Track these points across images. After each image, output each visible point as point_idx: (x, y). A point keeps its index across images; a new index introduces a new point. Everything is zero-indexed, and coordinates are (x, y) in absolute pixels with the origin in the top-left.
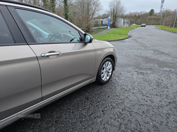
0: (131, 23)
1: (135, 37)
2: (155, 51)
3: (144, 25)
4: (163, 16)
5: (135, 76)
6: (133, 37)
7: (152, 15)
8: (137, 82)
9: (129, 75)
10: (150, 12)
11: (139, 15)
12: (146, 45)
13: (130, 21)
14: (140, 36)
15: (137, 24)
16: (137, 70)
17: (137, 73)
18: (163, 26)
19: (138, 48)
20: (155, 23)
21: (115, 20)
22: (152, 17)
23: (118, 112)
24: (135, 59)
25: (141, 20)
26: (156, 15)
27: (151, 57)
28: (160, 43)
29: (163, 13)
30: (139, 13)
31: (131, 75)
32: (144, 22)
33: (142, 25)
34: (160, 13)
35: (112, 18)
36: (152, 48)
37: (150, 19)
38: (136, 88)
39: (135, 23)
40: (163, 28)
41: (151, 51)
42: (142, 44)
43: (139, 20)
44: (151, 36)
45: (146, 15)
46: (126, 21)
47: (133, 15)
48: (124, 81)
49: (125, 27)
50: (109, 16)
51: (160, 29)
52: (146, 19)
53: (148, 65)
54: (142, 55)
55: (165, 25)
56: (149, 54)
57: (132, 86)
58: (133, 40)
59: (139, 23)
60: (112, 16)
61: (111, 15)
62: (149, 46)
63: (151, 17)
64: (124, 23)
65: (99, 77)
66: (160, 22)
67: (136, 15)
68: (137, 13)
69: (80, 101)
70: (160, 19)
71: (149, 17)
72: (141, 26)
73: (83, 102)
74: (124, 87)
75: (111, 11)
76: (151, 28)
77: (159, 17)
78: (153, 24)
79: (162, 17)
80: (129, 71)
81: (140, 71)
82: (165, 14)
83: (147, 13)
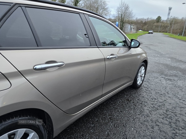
0: (138, 29)
1: (146, 44)
2: (172, 58)
3: (151, 32)
4: (171, 24)
5: (164, 82)
6: (144, 44)
7: (159, 22)
8: (168, 87)
9: (157, 80)
10: (157, 18)
11: (145, 22)
12: (161, 53)
13: (137, 28)
14: (151, 44)
15: (144, 31)
16: (163, 76)
17: (164, 79)
18: (171, 34)
19: (154, 55)
20: (162, 30)
21: (122, 25)
22: (160, 24)
23: (163, 113)
24: (156, 65)
25: (148, 26)
26: (163, 22)
27: (171, 65)
28: (174, 51)
29: (170, 20)
30: (145, 20)
31: (159, 81)
32: (151, 29)
33: (150, 32)
34: (167, 20)
35: (119, 23)
36: (168, 56)
37: (157, 26)
38: (170, 93)
39: (141, 30)
40: (172, 36)
41: (168, 58)
42: (156, 51)
43: (146, 27)
44: (162, 43)
45: (152, 22)
46: (133, 27)
47: (139, 22)
48: (155, 86)
49: (131, 33)
50: (117, 21)
51: (168, 37)
52: (153, 26)
53: (172, 72)
54: (162, 62)
55: (173, 33)
56: (168, 62)
57: (165, 91)
58: (145, 47)
59: (146, 30)
60: (119, 22)
61: (118, 20)
62: (163, 53)
63: (158, 24)
64: (131, 29)
65: (136, 80)
66: (167, 29)
67: (142, 22)
68: (143, 19)
69: (122, 102)
70: (167, 27)
71: (155, 24)
72: (148, 32)
73: (126, 103)
74: (158, 92)
75: (119, 16)
76: (158, 36)
77: (166, 25)
78: (160, 32)
79: (169, 25)
80: (156, 77)
81: (166, 77)
82: (172, 21)
83: (154, 20)
